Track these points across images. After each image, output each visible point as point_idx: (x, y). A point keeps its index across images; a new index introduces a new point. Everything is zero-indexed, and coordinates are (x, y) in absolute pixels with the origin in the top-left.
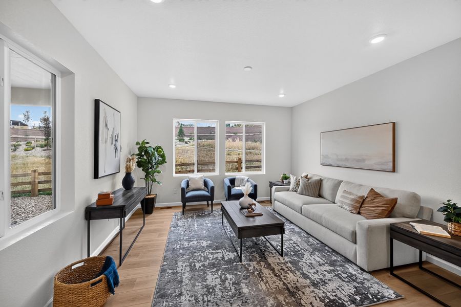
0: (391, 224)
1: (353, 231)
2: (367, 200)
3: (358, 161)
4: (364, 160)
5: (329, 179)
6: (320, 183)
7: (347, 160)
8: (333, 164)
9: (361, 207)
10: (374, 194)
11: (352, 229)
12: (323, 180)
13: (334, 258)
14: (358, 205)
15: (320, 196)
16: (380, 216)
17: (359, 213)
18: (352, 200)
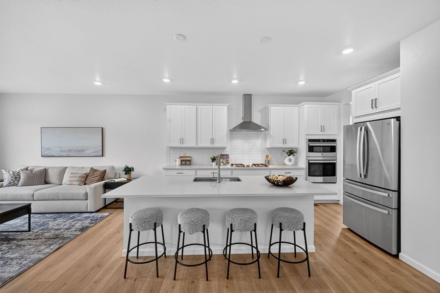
0: (105, 183)
1: (85, 193)
2: (90, 174)
3: (79, 151)
4: (84, 150)
5: (54, 168)
6: (45, 172)
7: (70, 151)
8: (57, 155)
9: (86, 180)
10: (93, 170)
11: (84, 192)
12: (48, 169)
13: (71, 216)
14: (84, 179)
15: (46, 183)
16: (98, 181)
17: (85, 184)
18: (80, 177)
